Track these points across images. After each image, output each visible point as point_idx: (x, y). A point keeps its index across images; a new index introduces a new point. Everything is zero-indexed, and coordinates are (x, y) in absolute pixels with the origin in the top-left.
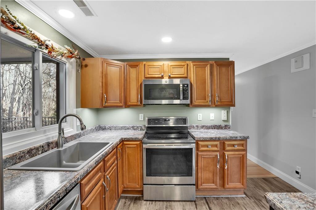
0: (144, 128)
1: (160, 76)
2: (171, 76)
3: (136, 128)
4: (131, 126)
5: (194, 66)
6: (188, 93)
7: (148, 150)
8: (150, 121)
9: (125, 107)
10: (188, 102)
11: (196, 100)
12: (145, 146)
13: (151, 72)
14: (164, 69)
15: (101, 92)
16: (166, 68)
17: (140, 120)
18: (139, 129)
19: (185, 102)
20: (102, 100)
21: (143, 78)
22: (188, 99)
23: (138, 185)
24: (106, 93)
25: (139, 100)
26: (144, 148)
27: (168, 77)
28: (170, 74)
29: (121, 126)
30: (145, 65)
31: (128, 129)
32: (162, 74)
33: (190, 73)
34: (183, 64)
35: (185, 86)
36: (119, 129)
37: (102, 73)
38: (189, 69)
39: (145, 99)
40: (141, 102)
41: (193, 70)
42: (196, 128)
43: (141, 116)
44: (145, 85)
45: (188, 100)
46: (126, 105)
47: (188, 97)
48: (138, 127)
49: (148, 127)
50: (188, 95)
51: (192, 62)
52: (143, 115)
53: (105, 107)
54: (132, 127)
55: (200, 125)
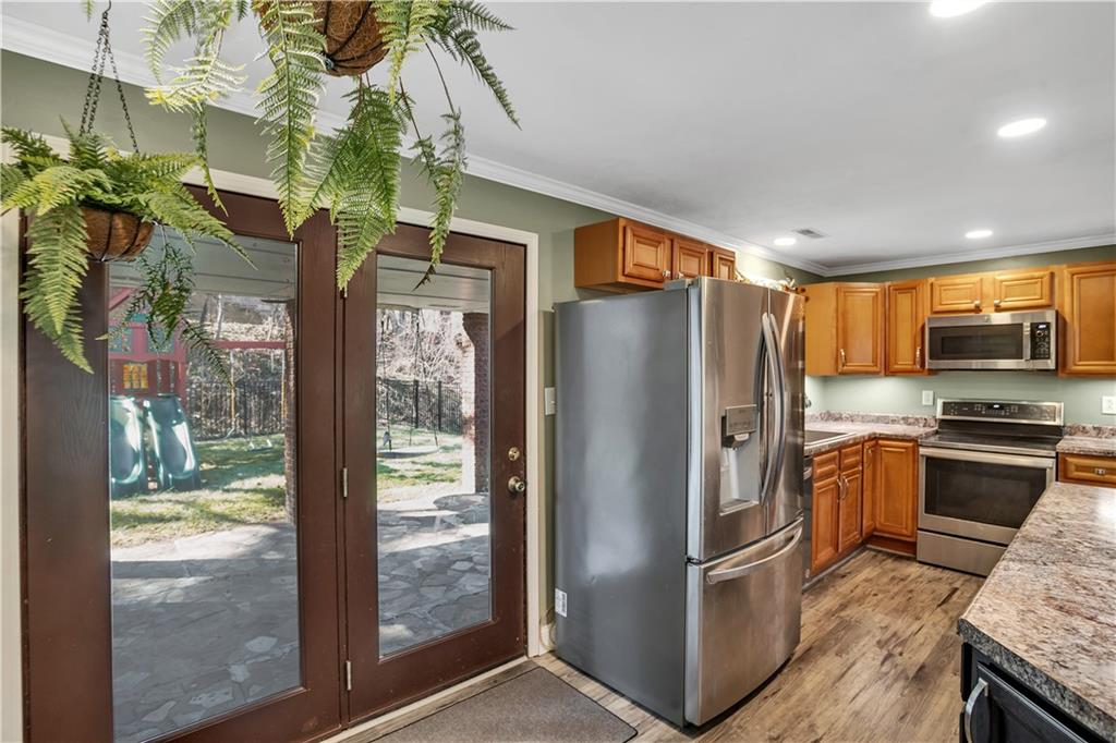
0: (932, 423)
1: (972, 306)
2: (1003, 305)
3: (912, 421)
4: (901, 416)
5: (1075, 277)
6: (1049, 343)
7: (929, 460)
8: (947, 407)
9: (886, 375)
10: (1051, 364)
11: (1080, 360)
12: (922, 451)
13: (947, 299)
14: (981, 289)
15: (835, 345)
16: (988, 289)
17: (924, 403)
18: (921, 425)
19: (1040, 364)
20: (837, 361)
21: (928, 314)
22: (1049, 358)
23: (906, 529)
24: (845, 347)
25: (918, 360)
26: (922, 456)
27: (993, 309)
28: (997, 302)
29: (877, 414)
30: (932, 285)
31: (893, 421)
32: (977, 302)
33: (1062, 296)
34: (1037, 274)
35: (1041, 327)
36: (873, 421)
37: (837, 310)
38: (1059, 283)
39: (931, 358)
40: (923, 364)
41: (1070, 287)
42: (1094, 433)
43: (927, 396)
44: (931, 329)
45: (1049, 361)
46: (889, 371)
47: (1049, 354)
48: (917, 420)
49: (942, 421)
50: (1049, 348)
51: (1069, 267)
52: (931, 393)
53: (843, 374)
54: (903, 419)
55: (1110, 427)
